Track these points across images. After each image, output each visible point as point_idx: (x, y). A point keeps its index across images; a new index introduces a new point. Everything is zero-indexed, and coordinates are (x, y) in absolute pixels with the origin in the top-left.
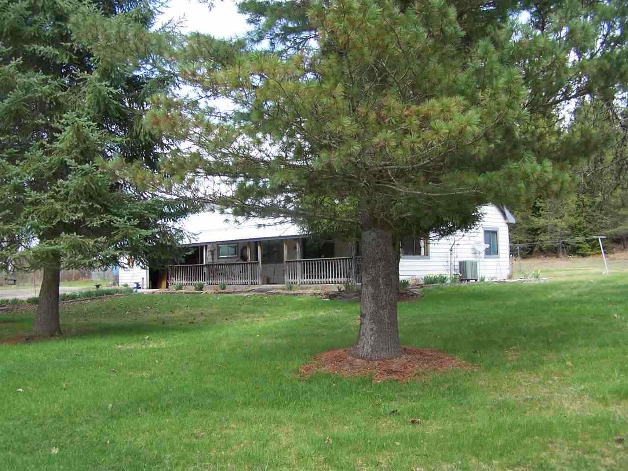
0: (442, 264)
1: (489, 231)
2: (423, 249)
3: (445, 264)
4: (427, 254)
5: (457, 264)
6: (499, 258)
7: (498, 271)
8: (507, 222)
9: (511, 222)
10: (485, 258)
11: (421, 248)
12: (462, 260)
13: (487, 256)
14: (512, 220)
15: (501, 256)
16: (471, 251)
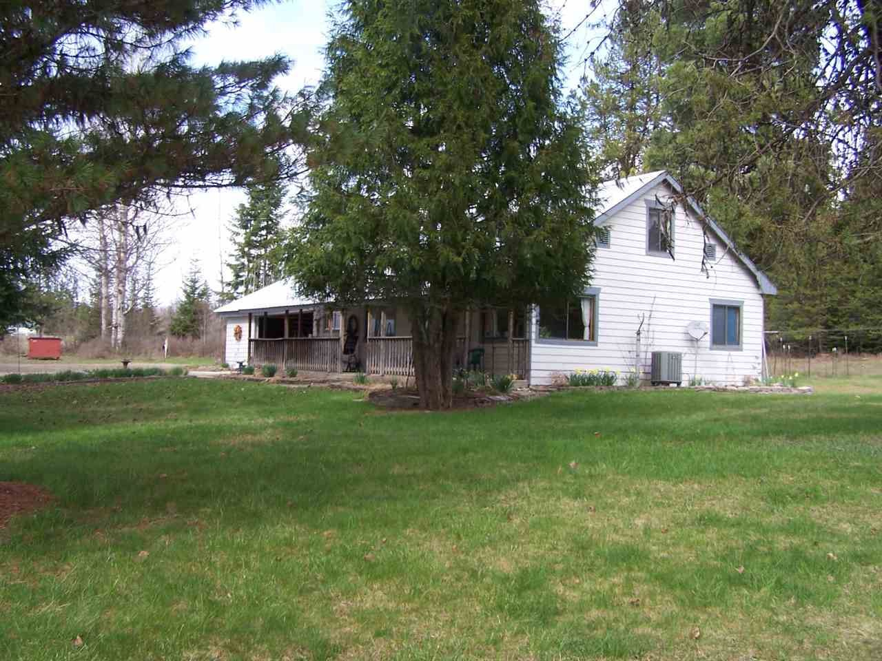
0: (619, 354)
1: (723, 307)
2: (587, 330)
3: (626, 354)
4: (593, 337)
5: (650, 356)
6: (742, 350)
7: (730, 371)
8: (760, 292)
9: (767, 292)
10: (711, 349)
11: (583, 327)
12: (656, 349)
13: (715, 347)
14: (771, 289)
15: (745, 346)
16: (682, 337)
